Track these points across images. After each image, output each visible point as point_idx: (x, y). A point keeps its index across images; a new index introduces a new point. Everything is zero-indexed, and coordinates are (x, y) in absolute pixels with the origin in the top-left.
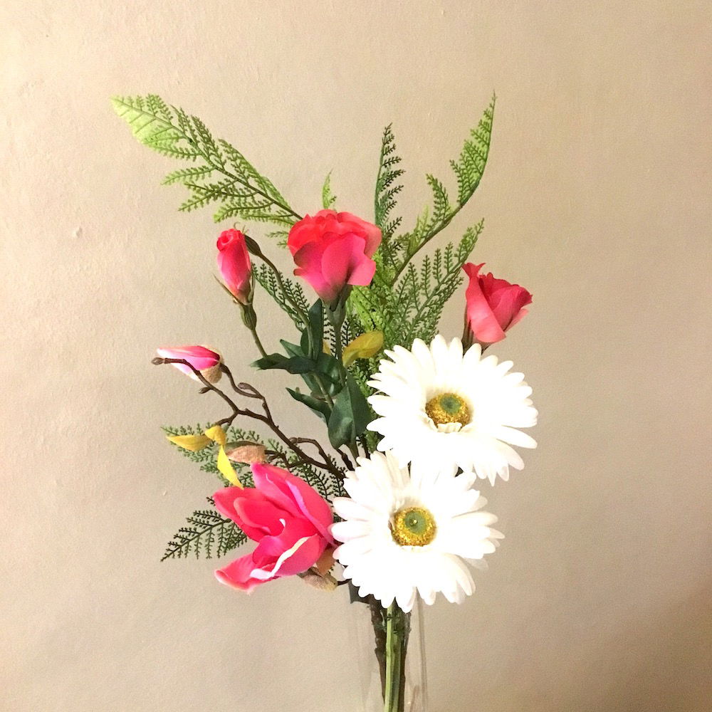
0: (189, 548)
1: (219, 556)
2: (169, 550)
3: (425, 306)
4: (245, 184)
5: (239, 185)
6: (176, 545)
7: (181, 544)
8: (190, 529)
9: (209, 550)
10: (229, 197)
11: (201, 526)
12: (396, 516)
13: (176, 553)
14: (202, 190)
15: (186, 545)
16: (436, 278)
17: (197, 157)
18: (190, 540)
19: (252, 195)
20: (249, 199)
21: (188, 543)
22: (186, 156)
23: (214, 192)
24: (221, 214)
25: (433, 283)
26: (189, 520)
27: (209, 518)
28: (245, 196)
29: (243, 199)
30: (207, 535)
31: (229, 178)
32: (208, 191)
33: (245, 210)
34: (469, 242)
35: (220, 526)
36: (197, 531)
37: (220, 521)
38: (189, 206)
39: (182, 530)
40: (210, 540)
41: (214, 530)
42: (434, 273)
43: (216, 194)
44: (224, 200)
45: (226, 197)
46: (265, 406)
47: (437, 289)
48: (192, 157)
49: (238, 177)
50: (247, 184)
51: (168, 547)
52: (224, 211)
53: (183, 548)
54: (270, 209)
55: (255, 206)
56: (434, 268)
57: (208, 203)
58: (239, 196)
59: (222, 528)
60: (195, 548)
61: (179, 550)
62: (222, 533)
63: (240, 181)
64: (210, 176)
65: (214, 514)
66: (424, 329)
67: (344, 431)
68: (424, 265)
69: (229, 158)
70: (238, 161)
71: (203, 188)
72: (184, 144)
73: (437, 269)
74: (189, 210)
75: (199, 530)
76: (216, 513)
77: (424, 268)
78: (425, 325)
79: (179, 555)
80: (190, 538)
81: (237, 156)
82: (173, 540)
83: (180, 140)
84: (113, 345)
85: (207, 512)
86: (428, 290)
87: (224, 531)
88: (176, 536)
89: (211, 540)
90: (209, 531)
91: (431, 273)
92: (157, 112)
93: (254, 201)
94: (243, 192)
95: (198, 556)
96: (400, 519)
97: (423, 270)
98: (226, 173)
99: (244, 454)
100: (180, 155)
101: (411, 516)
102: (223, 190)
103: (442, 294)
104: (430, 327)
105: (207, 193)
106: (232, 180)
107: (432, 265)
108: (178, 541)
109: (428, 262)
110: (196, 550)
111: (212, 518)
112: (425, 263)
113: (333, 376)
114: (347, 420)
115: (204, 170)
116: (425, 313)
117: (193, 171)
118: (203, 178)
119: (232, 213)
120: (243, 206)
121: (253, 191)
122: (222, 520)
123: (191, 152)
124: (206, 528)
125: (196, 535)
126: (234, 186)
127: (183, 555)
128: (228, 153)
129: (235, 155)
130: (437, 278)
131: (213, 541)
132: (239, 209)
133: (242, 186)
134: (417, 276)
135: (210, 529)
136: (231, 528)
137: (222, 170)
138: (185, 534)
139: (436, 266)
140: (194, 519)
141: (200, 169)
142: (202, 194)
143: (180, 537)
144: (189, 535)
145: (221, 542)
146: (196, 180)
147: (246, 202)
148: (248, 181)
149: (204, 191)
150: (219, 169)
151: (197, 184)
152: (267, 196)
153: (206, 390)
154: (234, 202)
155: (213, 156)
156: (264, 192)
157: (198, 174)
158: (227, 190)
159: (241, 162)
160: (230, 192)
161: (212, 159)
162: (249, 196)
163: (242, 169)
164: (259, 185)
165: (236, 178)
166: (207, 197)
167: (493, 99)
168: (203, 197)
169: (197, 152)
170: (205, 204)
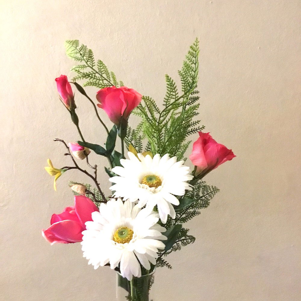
4: (100, 75)
5: (97, 75)
10: (92, 79)
17: (82, 61)
20: (101, 81)
22: (78, 60)
24: (86, 84)
28: (100, 80)
31: (93, 71)
32: (84, 74)
33: (97, 85)
38: (76, 79)
43: (87, 76)
44: (90, 79)
45: (91, 78)
46: (96, 173)
48: (80, 61)
50: (101, 76)
55: (103, 84)
57: (83, 79)
58: (97, 79)
63: (98, 73)
64: (86, 69)
69: (98, 65)
70: (101, 67)
71: (82, 73)
72: (78, 55)
83: (77, 54)
92: (74, 44)
93: (103, 83)
94: (99, 78)
98: (92, 69)
99: (76, 188)
100: (76, 59)
102: (90, 75)
106: (95, 72)
115: (84, 67)
117: (80, 66)
118: (83, 69)
119: (91, 84)
120: (97, 83)
121: (103, 79)
123: (80, 59)
126: (95, 75)
128: (99, 63)
129: (101, 65)
132: (95, 83)
133: (100, 76)
137: (92, 68)
141: (83, 66)
142: (81, 75)
147: (99, 82)
148: (103, 75)
149: (82, 74)
150: (90, 67)
151: (80, 71)
152: (109, 82)
153: (66, 154)
154: (94, 81)
155: (90, 62)
156: (109, 80)
157: (82, 67)
158: (92, 75)
159: (103, 68)
160: (93, 77)
161: (88, 63)
162: (101, 80)
163: (102, 70)
164: (107, 77)
165: (96, 71)
166: (83, 76)
167: (195, 41)
168: (81, 76)
169: (82, 59)
170: (82, 79)
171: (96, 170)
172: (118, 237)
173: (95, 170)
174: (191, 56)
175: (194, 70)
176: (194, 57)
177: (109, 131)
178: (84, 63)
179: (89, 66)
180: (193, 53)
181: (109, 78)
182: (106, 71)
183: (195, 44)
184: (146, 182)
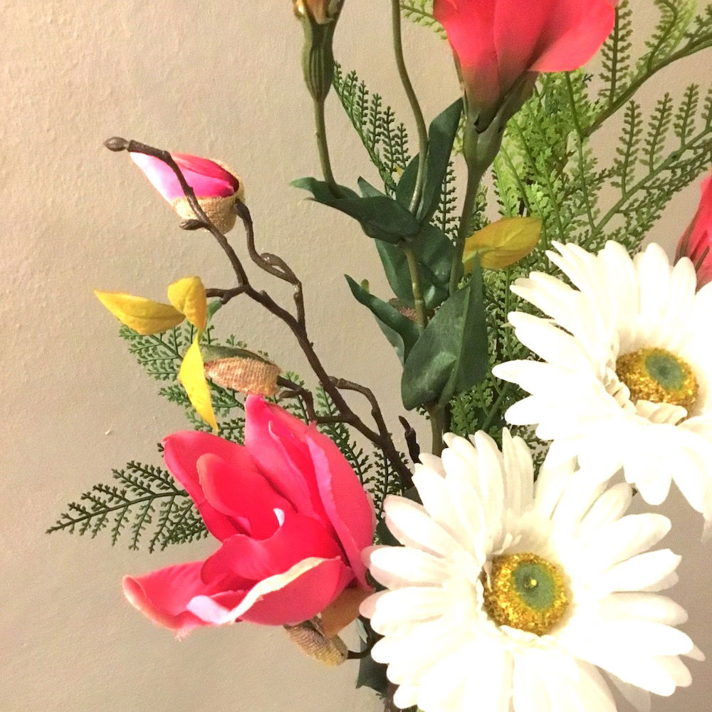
0: (104, 523)
1: (151, 549)
2: (67, 516)
3: (641, 186)
6: (83, 511)
7: (91, 512)
8: (115, 490)
9: (137, 534)
11: (135, 490)
12: (497, 561)
13: (78, 526)
15: (100, 516)
16: (678, 134)
18: (110, 510)
21: (104, 513)
25: (671, 142)
26: (118, 474)
27: (152, 480)
30: (143, 507)
35: (167, 499)
36: (126, 497)
37: (171, 490)
39: (99, 488)
40: (144, 518)
41: (156, 503)
42: (676, 126)
46: (299, 299)
47: (675, 157)
51: (66, 510)
53: (94, 520)
56: (679, 117)
59: (172, 502)
60: (115, 524)
61: (85, 521)
62: (169, 512)
65: (162, 476)
66: (623, 232)
67: (434, 377)
68: (658, 110)
73: (685, 119)
75: (131, 496)
76: (167, 475)
77: (658, 115)
78: (629, 224)
79: (83, 531)
80: (111, 505)
82: (78, 501)
84: (78, 168)
85: (153, 469)
86: (655, 156)
87: (173, 508)
88: (86, 496)
89: (146, 518)
90: (146, 502)
91: (670, 126)
95: (115, 540)
96: (506, 571)
97: (654, 118)
99: (239, 372)
101: (527, 570)
103: (679, 172)
104: (635, 233)
107: (675, 111)
108: (88, 505)
109: (668, 105)
110: (116, 529)
111: (158, 482)
112: (661, 107)
113: (437, 273)
114: (444, 358)
116: (636, 200)
122: (174, 488)
124: (143, 496)
125: (122, 502)
127: (89, 532)
130: (682, 135)
131: (149, 522)
134: (641, 126)
135: (150, 499)
136: (186, 506)
138: (104, 497)
139: (683, 114)
140: (126, 475)
143: (93, 499)
144: (111, 500)
145: (163, 525)
153: (194, 225)
171: (301, 288)
172: (522, 605)
173: (296, 289)
184: (661, 389)
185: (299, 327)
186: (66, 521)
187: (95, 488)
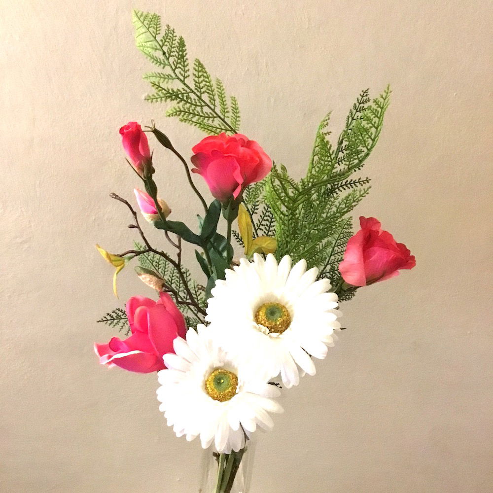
0: (119, 323)
2: (105, 318)
4: (197, 96)
5: (192, 96)
6: (112, 317)
7: (115, 318)
8: (125, 312)
9: (129, 330)
10: (183, 102)
13: (109, 322)
14: (163, 91)
15: (118, 320)
17: (166, 66)
18: (122, 319)
19: (202, 106)
20: (198, 109)
21: (120, 319)
22: (159, 64)
23: (173, 95)
24: (171, 112)
28: (196, 105)
29: (193, 107)
31: (186, 88)
32: (168, 92)
33: (191, 115)
34: (350, 200)
38: (152, 99)
39: (119, 310)
43: (174, 97)
44: (178, 103)
45: (181, 101)
46: (179, 255)
48: (162, 65)
49: (194, 89)
51: (106, 316)
52: (175, 111)
53: (115, 321)
54: (213, 121)
55: (201, 114)
57: (166, 101)
58: (191, 104)
60: (122, 325)
61: (112, 321)
63: (195, 93)
64: (172, 83)
69: (194, 75)
70: (201, 79)
71: (165, 90)
72: (159, 54)
74: (152, 102)
79: (110, 324)
80: (123, 317)
81: (203, 75)
82: (111, 313)
83: (157, 51)
88: (114, 312)
92: (151, 27)
93: (202, 111)
94: (195, 102)
95: (121, 330)
98: (185, 84)
99: (148, 279)
100: (155, 62)
101: (221, 376)
102: (180, 96)
105: (167, 94)
106: (188, 90)
108: (114, 315)
110: (122, 326)
115: (169, 77)
117: (162, 76)
118: (167, 83)
119: (180, 114)
120: (191, 111)
121: (203, 104)
123: (162, 62)
126: (189, 95)
127: (112, 325)
128: (196, 70)
129: (200, 74)
132: (187, 112)
133: (196, 98)
137: (183, 82)
138: (120, 313)
141: (167, 76)
142: (162, 93)
143: (116, 313)
144: (123, 315)
146: (163, 83)
147: (195, 109)
148: (202, 95)
149: (165, 92)
150: (181, 80)
151: (162, 85)
152: (213, 110)
153: (132, 227)
154: (185, 106)
155: (180, 70)
156: (212, 107)
157: (165, 78)
158: (183, 96)
159: (204, 80)
160: (185, 98)
161: (177, 71)
162: (199, 106)
163: (202, 85)
164: (210, 102)
165: (191, 90)
166: (166, 97)
167: (385, 92)
168: (163, 96)
169: (167, 62)
170: (163, 101)
171: (181, 251)
172: (213, 387)
173: (178, 251)
174: (372, 115)
175: (373, 137)
176: (376, 116)
177: (208, 206)
178: (168, 71)
179: (178, 78)
180: (376, 110)
181: (213, 102)
182: (208, 86)
183: (384, 97)
184: (265, 319)
185: (178, 266)
186: (105, 319)
187: (117, 309)
